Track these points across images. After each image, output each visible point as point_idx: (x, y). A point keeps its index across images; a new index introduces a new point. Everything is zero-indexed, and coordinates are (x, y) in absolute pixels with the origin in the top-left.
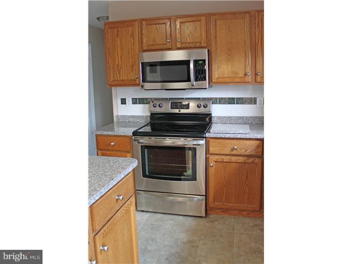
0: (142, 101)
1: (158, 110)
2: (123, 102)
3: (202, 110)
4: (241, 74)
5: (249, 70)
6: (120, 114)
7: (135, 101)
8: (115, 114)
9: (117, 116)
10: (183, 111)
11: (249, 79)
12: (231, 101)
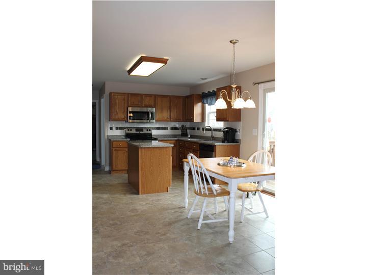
0: (120, 128)
1: (130, 132)
2: (111, 128)
3: (149, 132)
4: (166, 118)
5: (168, 116)
6: (109, 134)
7: (117, 128)
8: (106, 134)
9: (107, 136)
10: (141, 132)
11: (169, 120)
12: (158, 128)
